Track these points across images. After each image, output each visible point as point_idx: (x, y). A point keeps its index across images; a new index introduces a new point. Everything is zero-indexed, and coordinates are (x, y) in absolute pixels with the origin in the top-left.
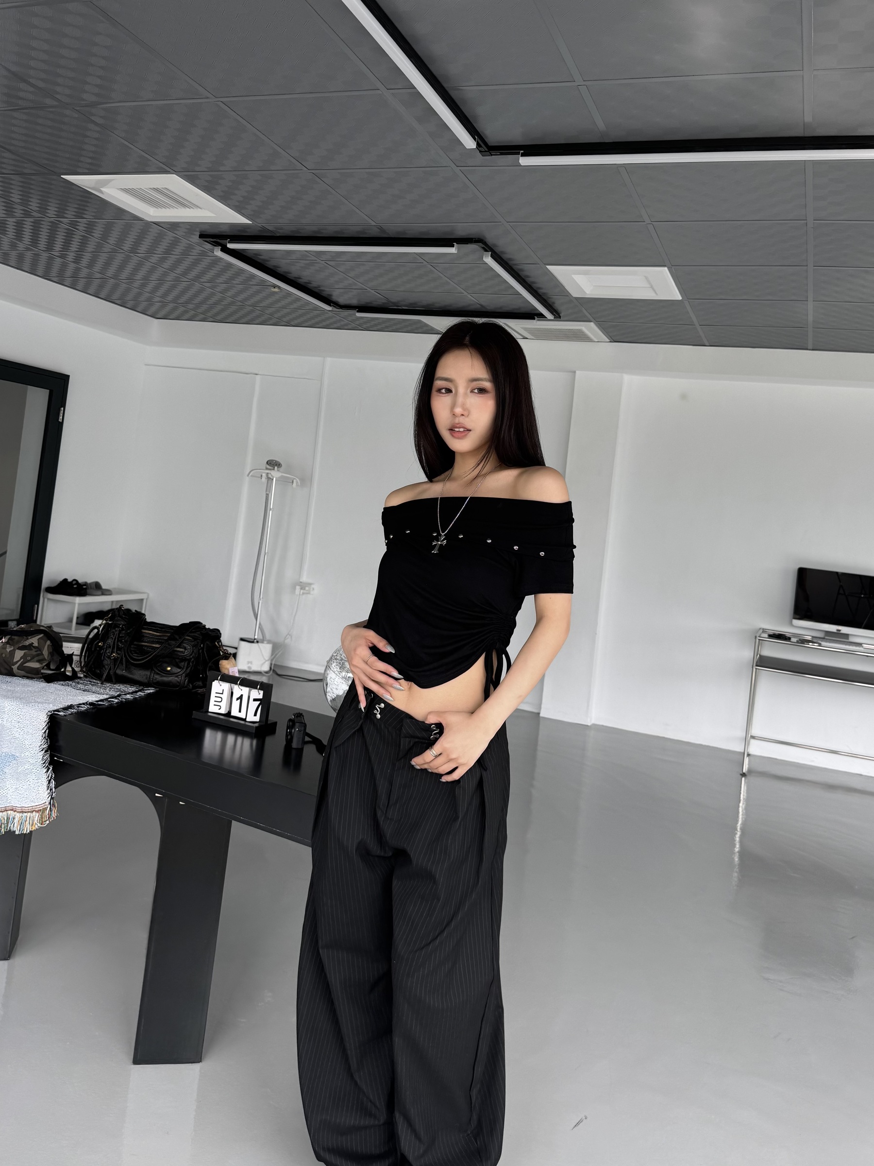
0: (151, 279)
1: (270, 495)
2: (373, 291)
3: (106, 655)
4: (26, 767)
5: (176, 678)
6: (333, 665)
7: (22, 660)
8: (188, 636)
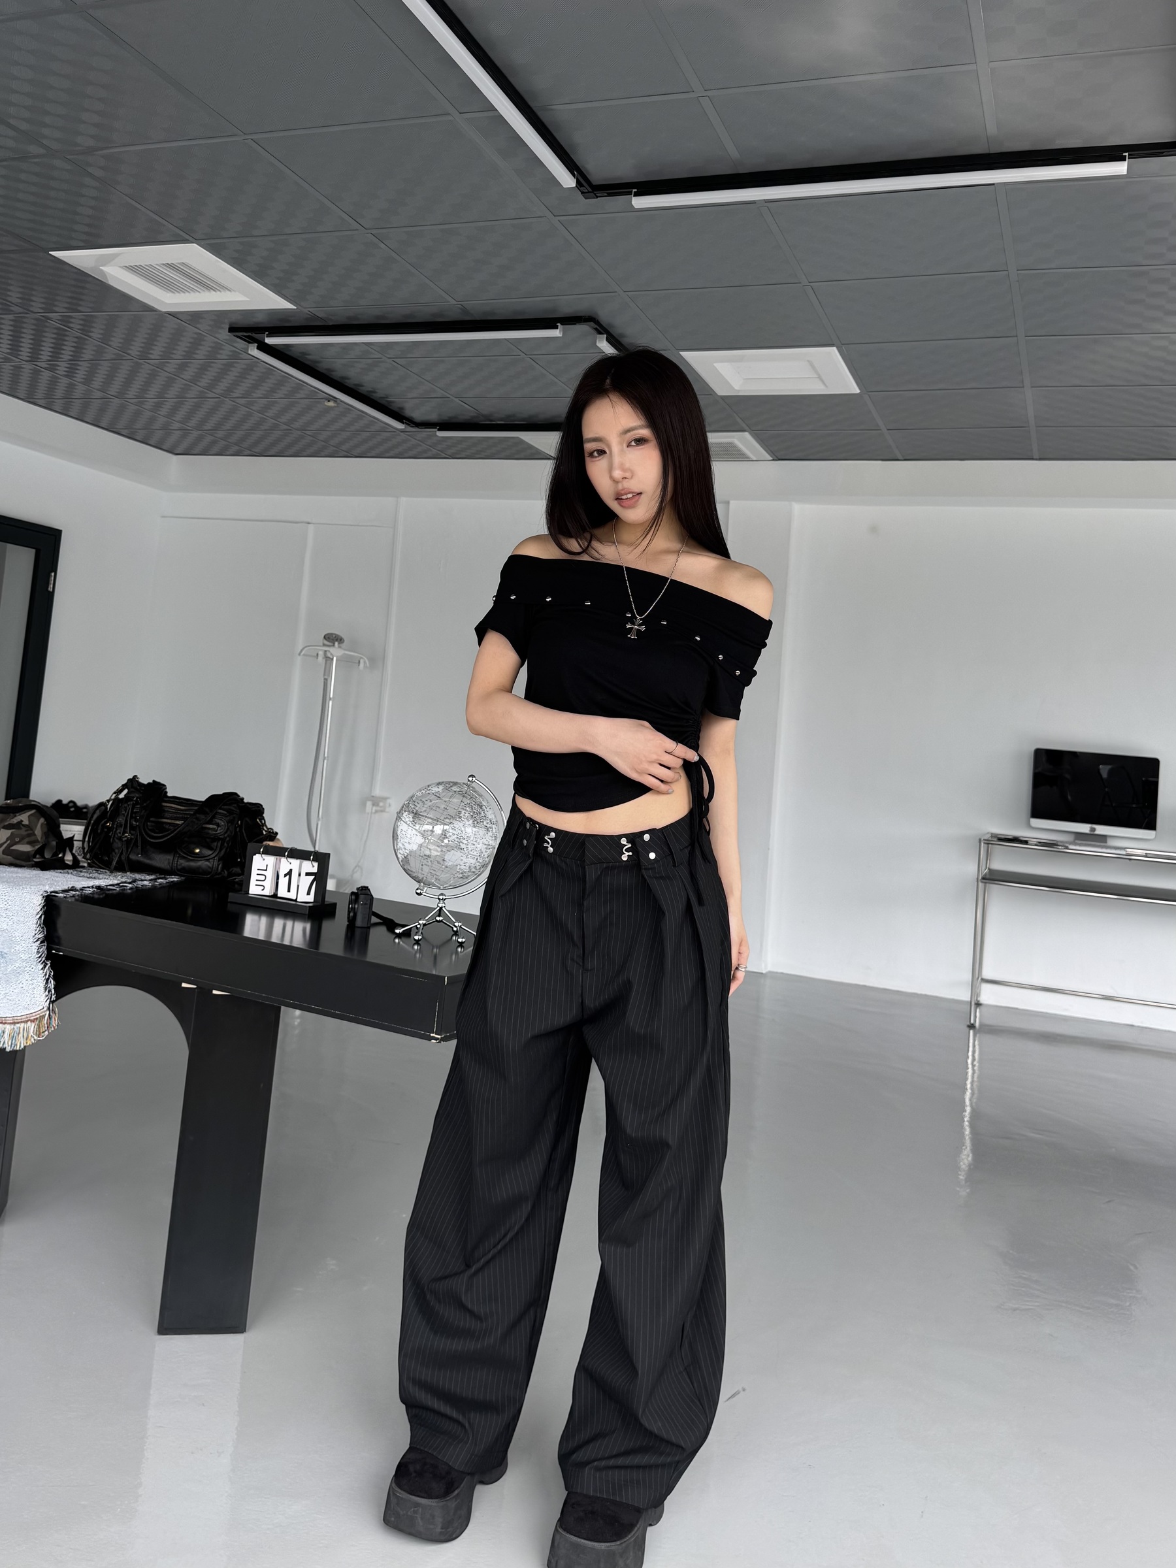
0: (166, 396)
1: (329, 681)
2: (457, 400)
3: (116, 836)
4: (17, 965)
5: (207, 863)
6: (404, 815)
7: (9, 842)
8: (220, 809)
